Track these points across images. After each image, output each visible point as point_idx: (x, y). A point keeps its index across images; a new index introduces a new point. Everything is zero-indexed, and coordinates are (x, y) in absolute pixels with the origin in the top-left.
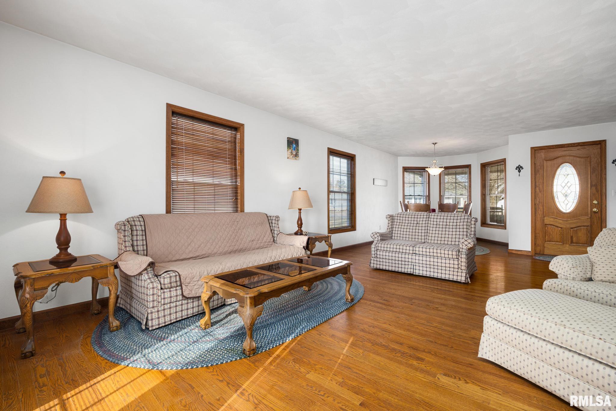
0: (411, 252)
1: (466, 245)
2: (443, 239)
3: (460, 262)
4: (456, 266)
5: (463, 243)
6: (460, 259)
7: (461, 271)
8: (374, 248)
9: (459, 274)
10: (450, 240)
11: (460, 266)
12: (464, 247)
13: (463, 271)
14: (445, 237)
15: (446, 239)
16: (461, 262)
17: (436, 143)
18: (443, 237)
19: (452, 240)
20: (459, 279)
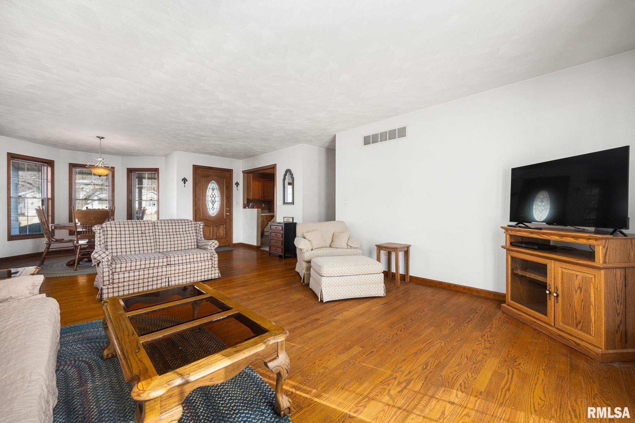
0: (165, 264)
1: (214, 246)
2: (176, 246)
3: (213, 262)
4: (210, 266)
5: (211, 245)
6: (213, 259)
7: (214, 269)
8: (109, 271)
9: (213, 272)
10: (183, 245)
11: (213, 265)
12: (213, 248)
13: (216, 269)
14: (178, 244)
15: (180, 245)
16: (215, 261)
17: (102, 138)
18: (176, 244)
19: (185, 245)
20: (213, 276)
